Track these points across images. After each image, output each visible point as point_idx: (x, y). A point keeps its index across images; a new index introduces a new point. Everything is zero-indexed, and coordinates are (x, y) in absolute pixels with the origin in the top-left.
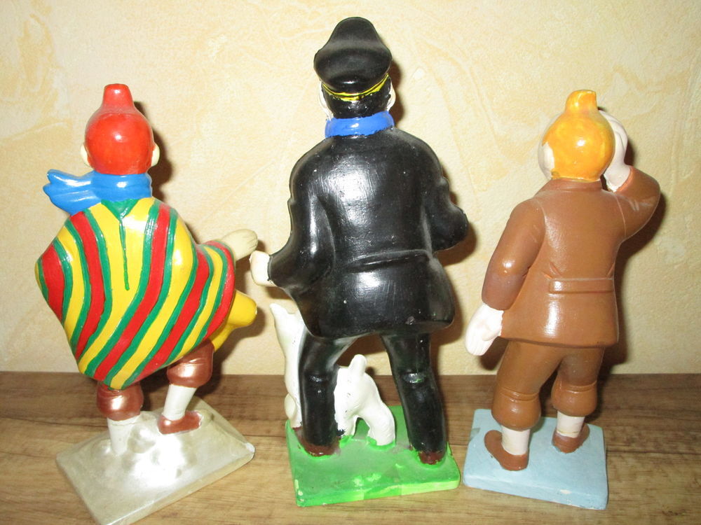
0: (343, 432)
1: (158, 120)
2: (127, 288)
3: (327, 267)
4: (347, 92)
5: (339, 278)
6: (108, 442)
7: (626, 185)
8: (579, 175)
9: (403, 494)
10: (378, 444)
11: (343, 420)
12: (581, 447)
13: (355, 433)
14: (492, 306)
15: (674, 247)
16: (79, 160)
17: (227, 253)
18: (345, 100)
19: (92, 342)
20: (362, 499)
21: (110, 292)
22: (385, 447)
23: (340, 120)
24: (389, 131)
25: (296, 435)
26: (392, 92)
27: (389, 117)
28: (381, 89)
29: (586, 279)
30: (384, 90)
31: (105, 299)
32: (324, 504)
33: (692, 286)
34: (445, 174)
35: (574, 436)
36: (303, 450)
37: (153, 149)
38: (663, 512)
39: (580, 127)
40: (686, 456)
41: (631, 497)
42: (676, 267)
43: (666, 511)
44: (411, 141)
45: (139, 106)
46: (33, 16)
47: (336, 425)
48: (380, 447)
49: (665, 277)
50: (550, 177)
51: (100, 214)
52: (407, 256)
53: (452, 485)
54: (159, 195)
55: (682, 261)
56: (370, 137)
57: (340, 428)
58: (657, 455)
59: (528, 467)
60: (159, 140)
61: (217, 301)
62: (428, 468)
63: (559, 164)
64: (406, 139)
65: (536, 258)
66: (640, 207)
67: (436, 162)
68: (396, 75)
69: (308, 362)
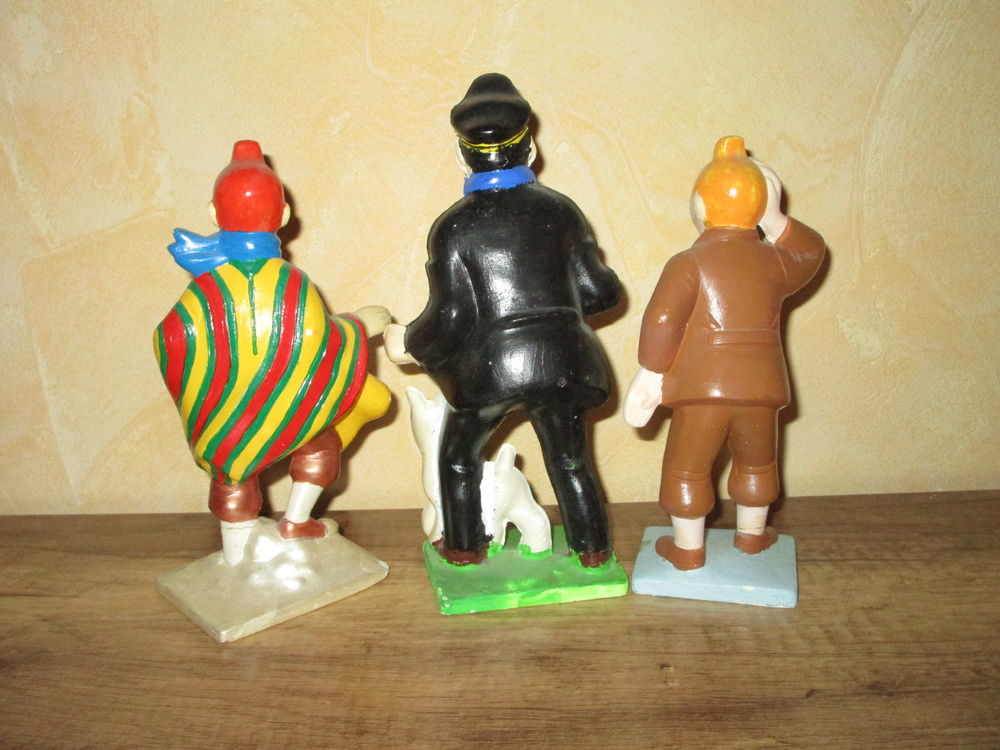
0: (490, 538)
1: (286, 174)
2: (255, 353)
3: (469, 329)
4: (486, 143)
5: (483, 339)
6: (222, 555)
7: (785, 236)
8: (733, 222)
9: (563, 601)
10: (532, 551)
11: (492, 523)
12: (767, 550)
13: (505, 543)
14: (649, 369)
15: (867, 340)
16: (207, 221)
17: (360, 327)
18: (484, 151)
19: (214, 417)
20: (516, 606)
21: (236, 358)
22: (540, 553)
23: (479, 174)
24: (530, 186)
25: (436, 549)
26: (532, 145)
27: (531, 172)
28: (522, 141)
29: (747, 330)
30: (525, 143)
31: (230, 366)
32: (472, 611)
34: (591, 232)
35: (758, 532)
36: (445, 561)
37: (284, 206)
38: (863, 608)
39: (728, 171)
40: (892, 562)
41: (826, 597)
42: (873, 363)
43: (867, 606)
44: (554, 196)
45: (267, 160)
46: (137, 94)
47: (483, 527)
48: (535, 554)
50: (703, 228)
51: (228, 274)
52: (554, 312)
53: (618, 590)
54: (287, 256)
55: (880, 356)
56: (511, 190)
57: (488, 532)
58: (859, 562)
59: (706, 566)
60: (290, 200)
61: (349, 376)
62: (591, 572)
63: (709, 212)
64: (548, 193)
65: (691, 314)
66: (802, 258)
67: (581, 216)
68: (534, 125)
69: (450, 449)
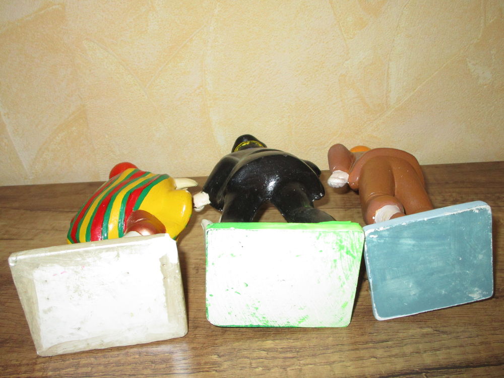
33: (496, 100)
42: (485, 87)
49: (478, 94)
55: (490, 83)
